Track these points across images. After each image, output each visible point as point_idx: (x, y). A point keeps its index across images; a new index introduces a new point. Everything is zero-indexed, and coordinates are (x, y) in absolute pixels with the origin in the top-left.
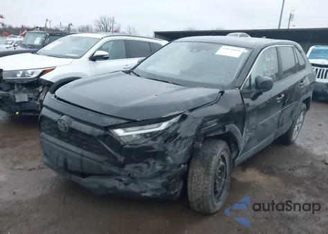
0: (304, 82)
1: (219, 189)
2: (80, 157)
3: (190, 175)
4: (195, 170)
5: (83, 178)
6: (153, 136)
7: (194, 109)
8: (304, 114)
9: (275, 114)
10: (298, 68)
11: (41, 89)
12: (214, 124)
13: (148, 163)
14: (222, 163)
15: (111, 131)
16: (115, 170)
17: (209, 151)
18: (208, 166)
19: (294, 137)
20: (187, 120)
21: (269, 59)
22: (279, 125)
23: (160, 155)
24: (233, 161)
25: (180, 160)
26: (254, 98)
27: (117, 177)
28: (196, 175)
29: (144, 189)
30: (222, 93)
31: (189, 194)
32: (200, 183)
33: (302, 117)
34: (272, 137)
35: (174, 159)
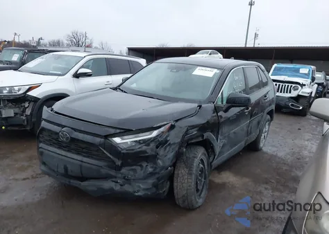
0: (268, 96)
1: (200, 188)
2: (80, 163)
3: (175, 176)
4: (180, 172)
5: (82, 182)
6: (146, 142)
7: (178, 120)
8: (269, 125)
9: (244, 124)
10: (262, 85)
11: (27, 105)
12: (194, 132)
13: (141, 166)
14: (201, 166)
15: (110, 139)
16: (113, 173)
17: (191, 155)
18: (191, 167)
19: (261, 145)
20: (175, 129)
21: (237, 78)
22: (248, 133)
23: (152, 158)
24: (210, 164)
25: (168, 163)
26: (226, 111)
27: (114, 180)
28: (180, 175)
29: (137, 189)
30: (200, 106)
31: (175, 191)
32: (185, 182)
33: (267, 126)
34: (242, 144)
35: (163, 162)
